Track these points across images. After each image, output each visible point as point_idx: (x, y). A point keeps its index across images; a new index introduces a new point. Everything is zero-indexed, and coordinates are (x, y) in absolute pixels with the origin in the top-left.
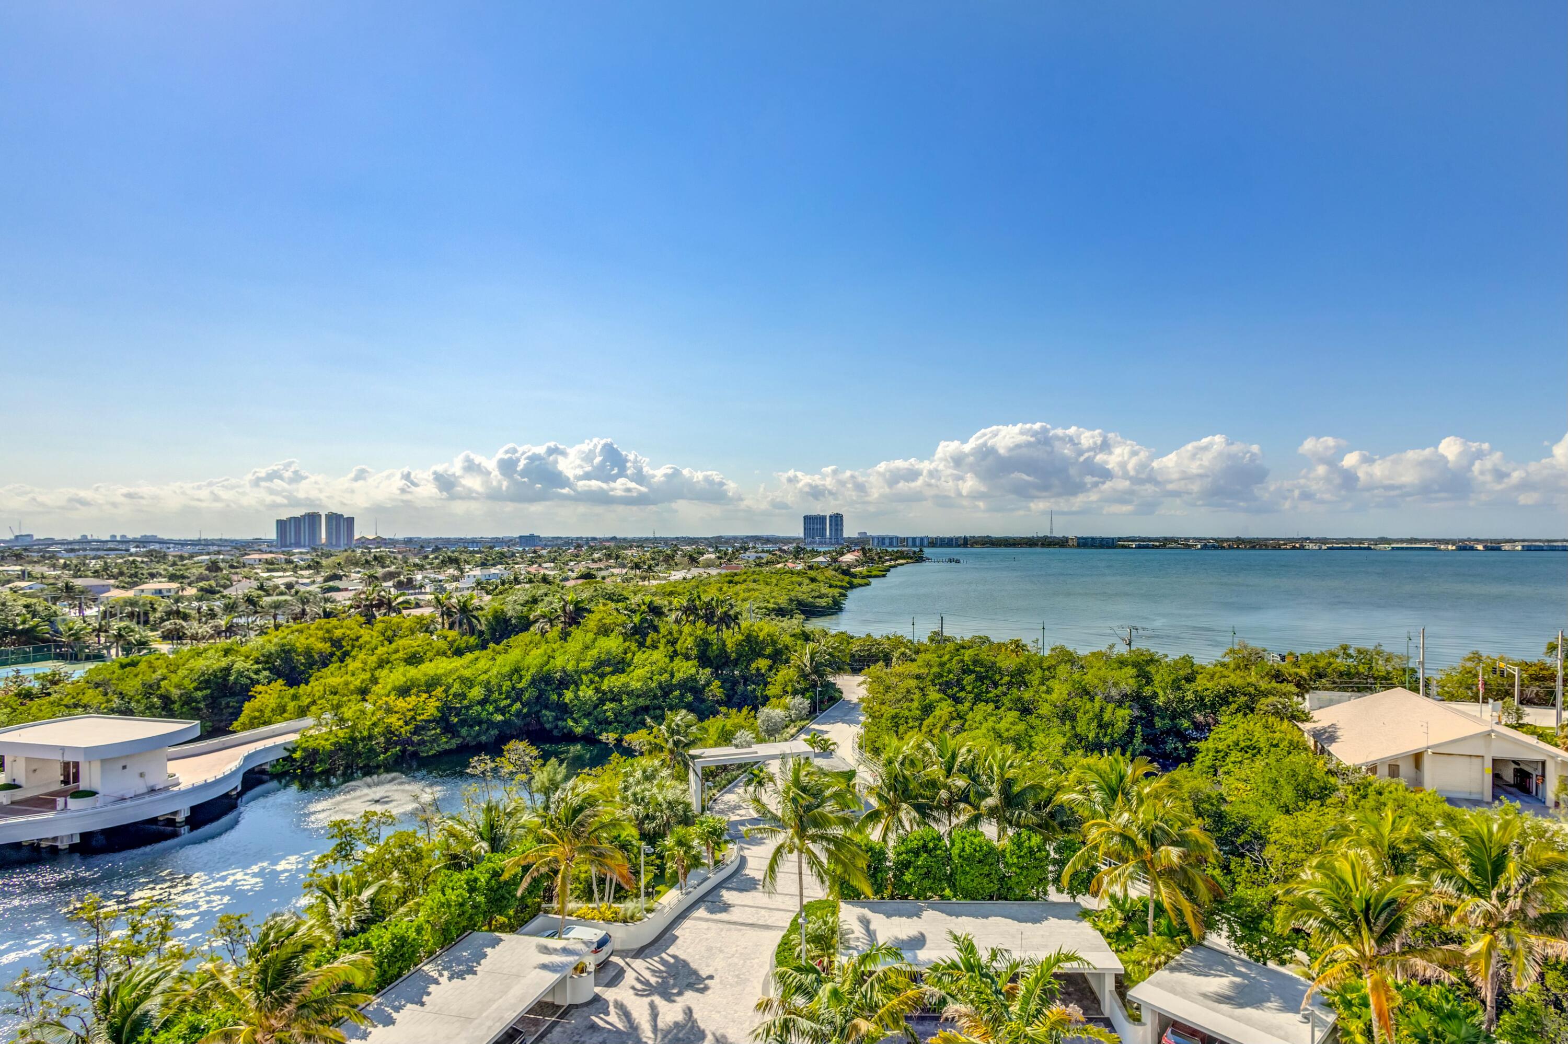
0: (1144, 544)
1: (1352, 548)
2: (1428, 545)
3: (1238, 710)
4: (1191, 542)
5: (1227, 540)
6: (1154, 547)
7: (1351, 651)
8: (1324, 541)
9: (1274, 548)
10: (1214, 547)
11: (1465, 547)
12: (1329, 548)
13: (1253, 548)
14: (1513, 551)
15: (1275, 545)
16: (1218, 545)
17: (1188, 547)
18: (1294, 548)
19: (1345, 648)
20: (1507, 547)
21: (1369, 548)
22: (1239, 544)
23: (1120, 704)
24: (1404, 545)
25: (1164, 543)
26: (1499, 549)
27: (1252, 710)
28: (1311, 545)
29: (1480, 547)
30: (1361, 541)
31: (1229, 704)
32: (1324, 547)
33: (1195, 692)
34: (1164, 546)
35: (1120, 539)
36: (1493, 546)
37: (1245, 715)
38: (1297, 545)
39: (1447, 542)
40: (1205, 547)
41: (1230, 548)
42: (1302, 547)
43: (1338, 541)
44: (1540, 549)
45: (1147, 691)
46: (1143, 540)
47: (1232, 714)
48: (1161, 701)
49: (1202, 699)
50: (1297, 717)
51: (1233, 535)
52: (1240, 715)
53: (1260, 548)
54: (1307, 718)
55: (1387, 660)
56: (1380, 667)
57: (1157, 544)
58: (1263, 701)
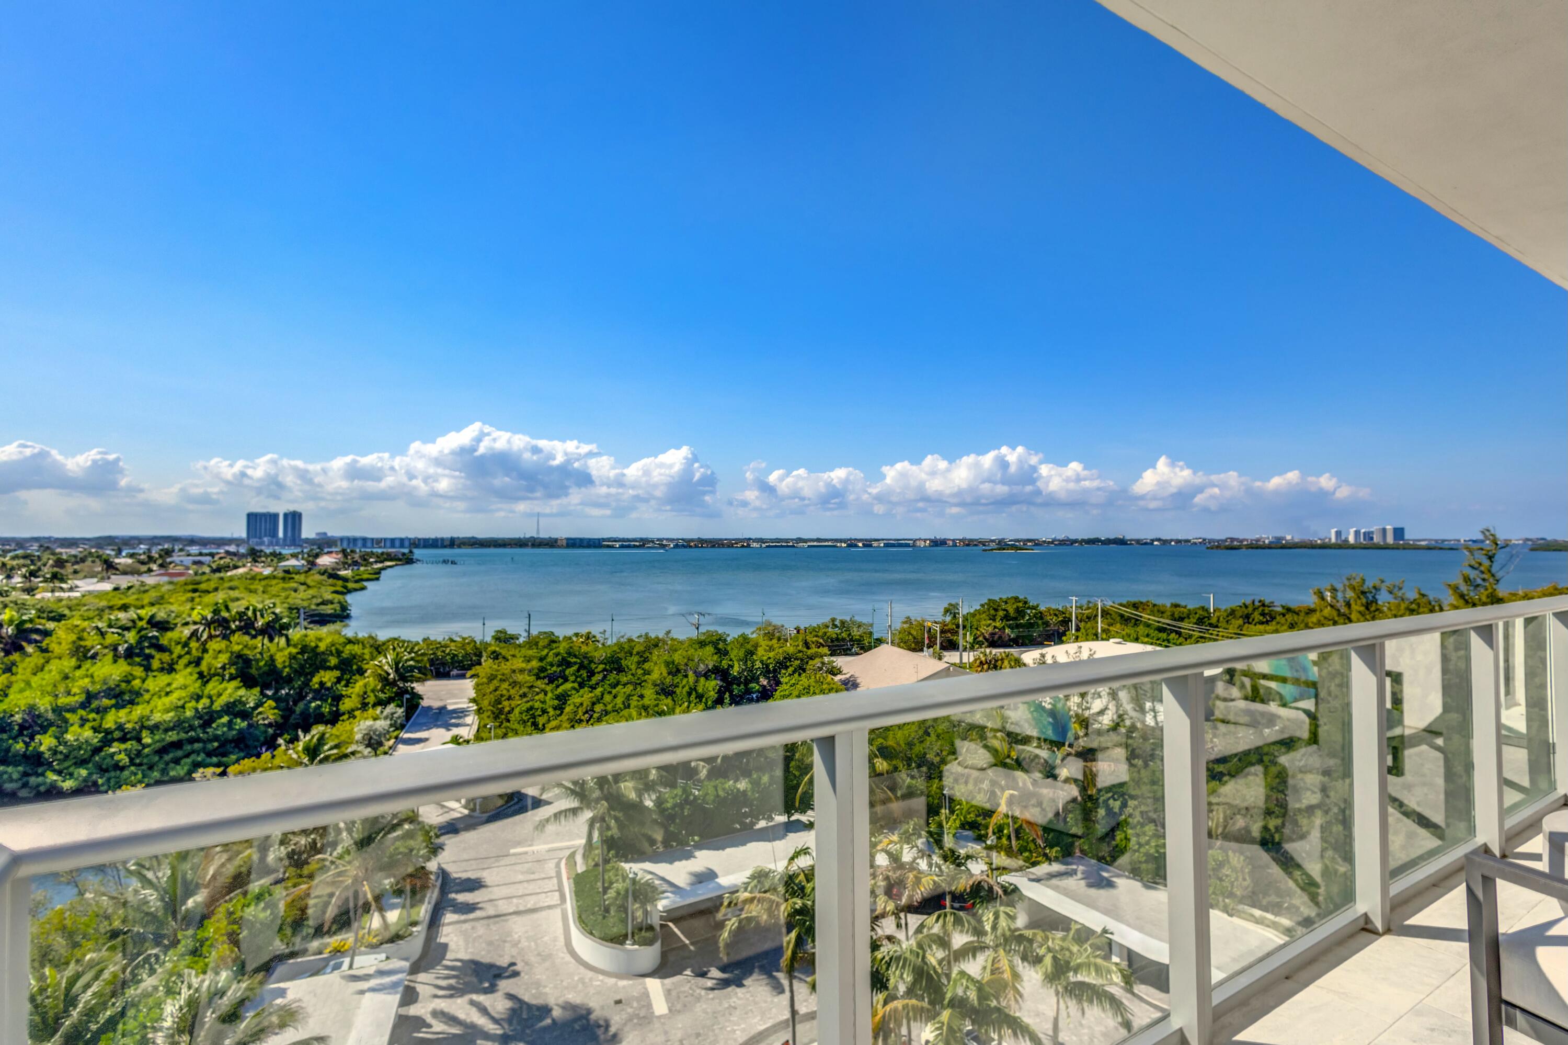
0: (626, 544)
1: (782, 546)
2: (830, 544)
3: (794, 672)
4: (665, 542)
5: (692, 540)
6: (635, 546)
7: (837, 623)
8: (761, 541)
9: (729, 546)
10: (683, 546)
11: (852, 544)
13: (713, 546)
14: (879, 547)
15: (730, 544)
16: (686, 544)
17: (663, 546)
18: (743, 546)
19: (833, 620)
20: (875, 544)
21: (793, 546)
22: (702, 543)
23: (706, 676)
24: (815, 544)
25: (643, 543)
26: (871, 546)
27: (804, 670)
28: (755, 545)
29: (860, 545)
30: (787, 541)
31: (787, 668)
32: (764, 545)
33: (762, 662)
34: (643, 546)
35: (604, 540)
36: (868, 543)
37: (800, 675)
38: (746, 543)
39: (841, 541)
40: (676, 546)
41: (696, 546)
42: (748, 546)
43: (772, 541)
44: (893, 546)
45: (725, 664)
46: (623, 540)
47: (790, 675)
48: (735, 672)
49: (767, 666)
50: (834, 671)
51: (696, 537)
52: (796, 675)
53: (719, 547)
54: (840, 672)
55: (859, 626)
56: (856, 633)
57: (637, 544)
58: (811, 662)
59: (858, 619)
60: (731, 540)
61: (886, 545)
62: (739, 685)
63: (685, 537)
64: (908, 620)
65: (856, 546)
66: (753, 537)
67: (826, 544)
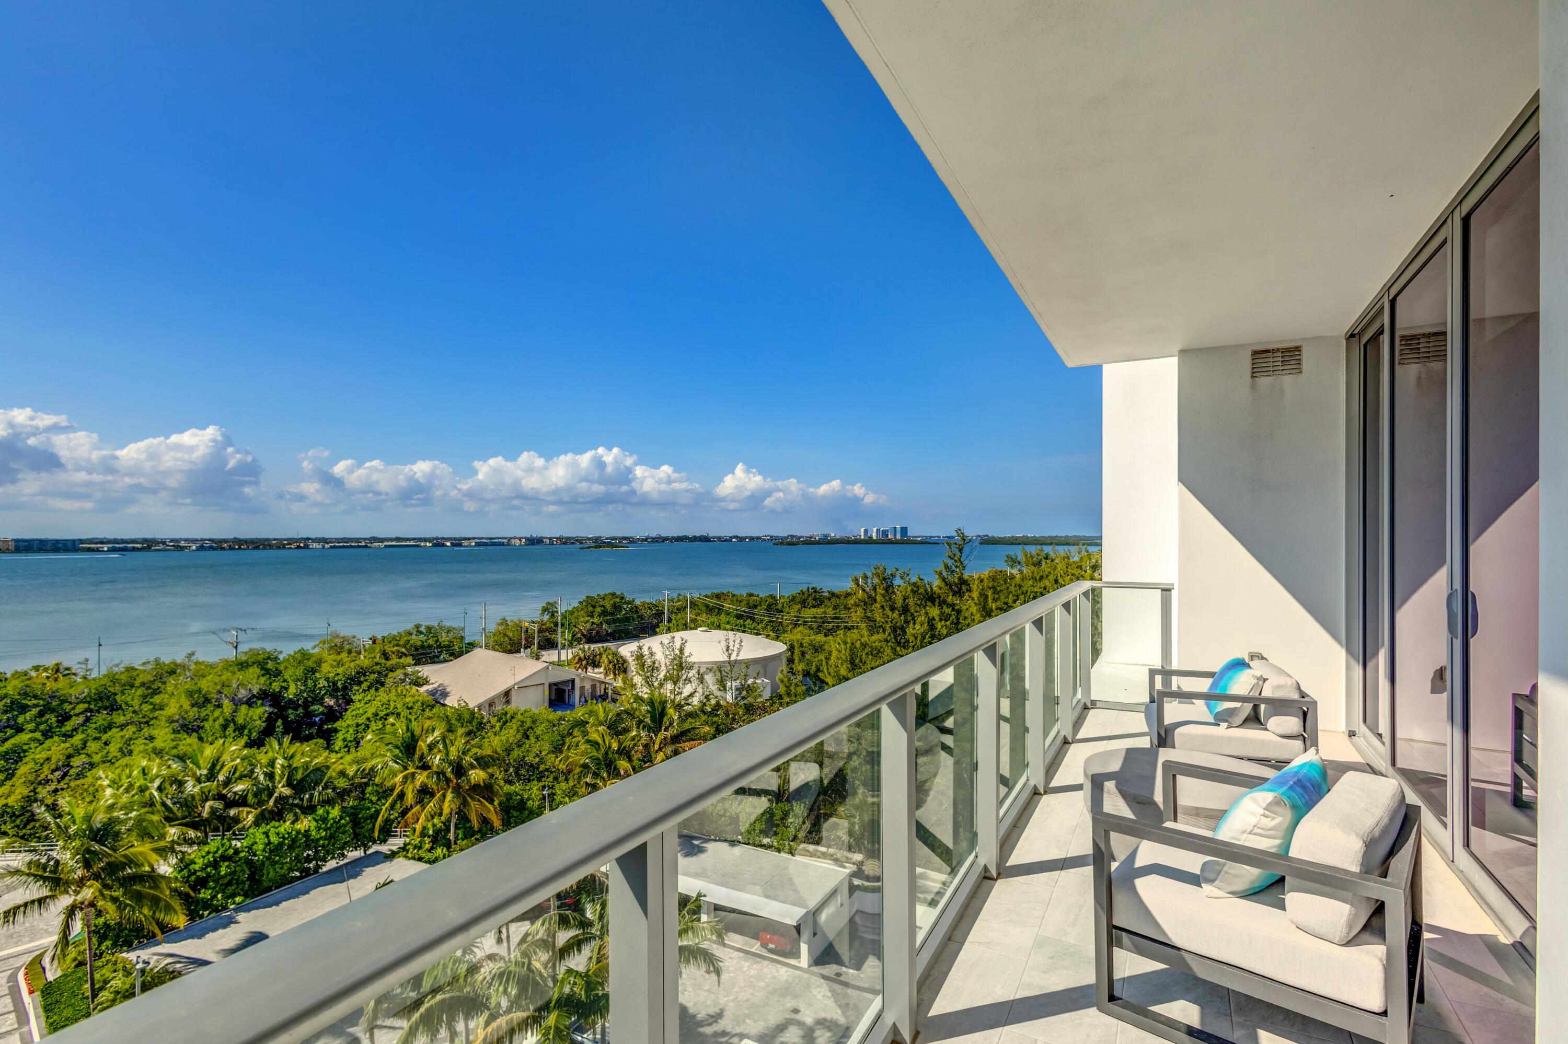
0: (121, 547)
1: (351, 547)
2: (412, 543)
3: (369, 687)
4: (182, 544)
5: (225, 541)
6: (134, 549)
7: (423, 629)
8: (324, 541)
9: (279, 548)
10: (212, 548)
11: (438, 543)
12: (331, 547)
13: (257, 548)
14: (470, 546)
15: (280, 545)
16: (218, 545)
17: (181, 549)
18: (299, 547)
19: (418, 627)
20: (465, 543)
21: (366, 547)
22: (239, 544)
23: (250, 703)
24: (394, 543)
25: (149, 545)
26: (460, 545)
27: (382, 684)
28: (315, 545)
29: (448, 544)
30: (358, 540)
31: (360, 683)
32: (327, 546)
33: (327, 680)
34: (149, 548)
35: (82, 541)
37: (377, 690)
38: (303, 544)
39: (425, 540)
40: (201, 548)
41: (231, 548)
42: (306, 547)
43: (338, 541)
44: (486, 544)
45: (276, 686)
46: (115, 541)
47: (364, 691)
48: (291, 693)
49: (335, 684)
50: (418, 682)
51: (230, 536)
52: (373, 691)
53: (264, 548)
54: (426, 682)
55: (448, 631)
56: (444, 638)
57: (139, 546)
58: (391, 675)
59: (447, 624)
60: (281, 540)
61: (478, 544)
62: (296, 709)
63: (213, 537)
64: (504, 622)
65: (443, 545)
66: (313, 536)
67: (408, 543)
